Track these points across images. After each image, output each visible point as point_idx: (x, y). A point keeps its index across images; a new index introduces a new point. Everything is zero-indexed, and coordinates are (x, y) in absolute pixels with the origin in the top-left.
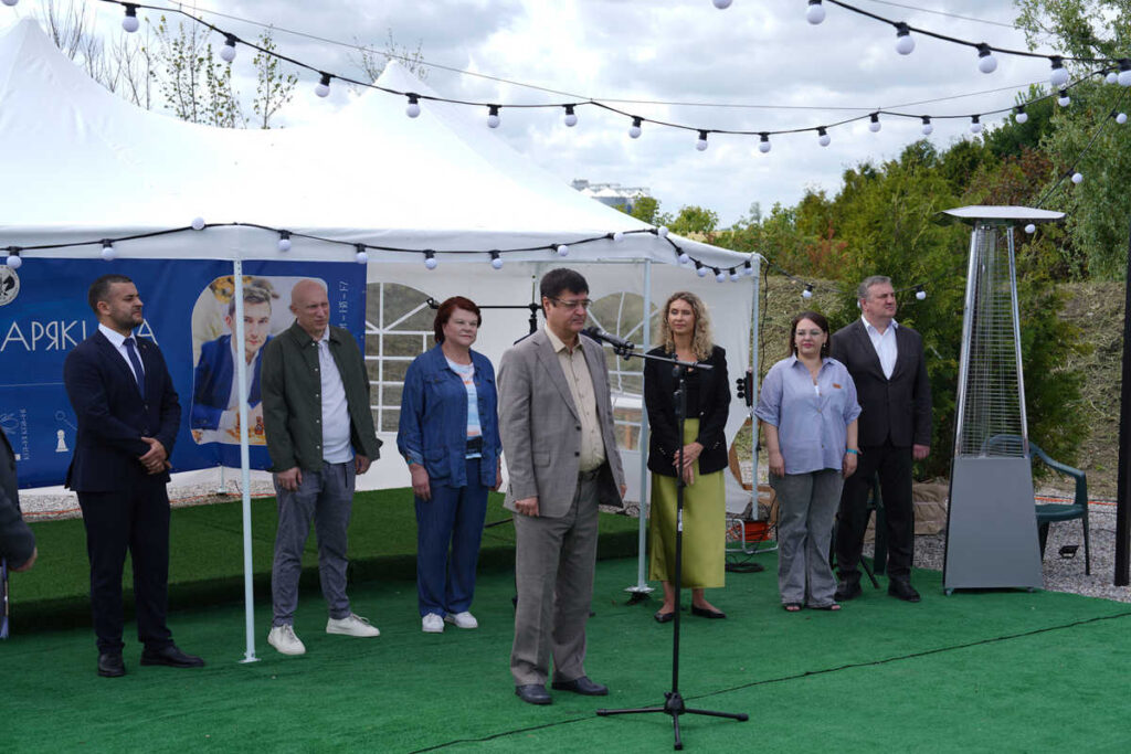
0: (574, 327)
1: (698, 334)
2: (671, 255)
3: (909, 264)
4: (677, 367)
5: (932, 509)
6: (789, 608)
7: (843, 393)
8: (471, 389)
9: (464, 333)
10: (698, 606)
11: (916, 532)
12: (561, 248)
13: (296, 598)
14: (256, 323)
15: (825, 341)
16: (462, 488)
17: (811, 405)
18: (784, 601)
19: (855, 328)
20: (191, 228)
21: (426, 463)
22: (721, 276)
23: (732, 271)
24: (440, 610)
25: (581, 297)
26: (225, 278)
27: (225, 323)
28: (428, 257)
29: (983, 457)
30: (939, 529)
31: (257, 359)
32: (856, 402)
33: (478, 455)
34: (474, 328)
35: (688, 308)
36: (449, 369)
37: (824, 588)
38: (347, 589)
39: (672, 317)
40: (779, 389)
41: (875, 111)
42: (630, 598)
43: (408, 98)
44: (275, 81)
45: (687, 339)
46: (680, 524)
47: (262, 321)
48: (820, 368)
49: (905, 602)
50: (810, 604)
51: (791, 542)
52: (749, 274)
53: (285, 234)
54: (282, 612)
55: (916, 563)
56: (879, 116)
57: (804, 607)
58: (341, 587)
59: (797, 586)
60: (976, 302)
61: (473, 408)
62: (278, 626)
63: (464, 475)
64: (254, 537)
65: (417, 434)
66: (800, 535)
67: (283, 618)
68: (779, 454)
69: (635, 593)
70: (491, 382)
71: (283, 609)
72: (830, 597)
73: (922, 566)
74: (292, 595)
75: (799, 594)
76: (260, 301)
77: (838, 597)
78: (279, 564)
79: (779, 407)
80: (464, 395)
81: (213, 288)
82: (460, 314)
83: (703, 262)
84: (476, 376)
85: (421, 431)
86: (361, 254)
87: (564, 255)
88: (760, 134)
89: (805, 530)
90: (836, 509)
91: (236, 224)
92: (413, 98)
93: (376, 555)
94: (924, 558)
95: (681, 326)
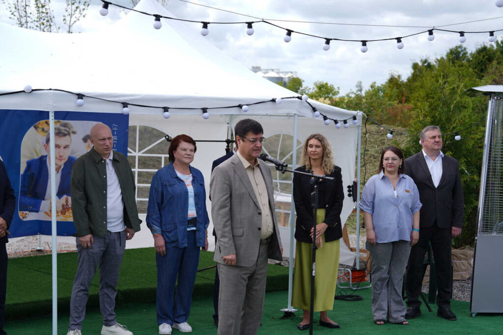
0: (254, 154)
1: (325, 159)
2: (308, 112)
3: (450, 119)
4: (313, 178)
5: (463, 265)
6: (378, 323)
7: (411, 195)
8: (190, 189)
9: (186, 156)
10: (323, 320)
11: (454, 279)
12: (244, 107)
13: (84, 313)
14: (62, 148)
15: (401, 164)
16: (185, 248)
17: (391, 202)
18: (375, 318)
19: (418, 156)
20: (23, 91)
21: (163, 233)
22: (339, 124)
23: (345, 122)
24: (170, 321)
25: (259, 136)
26: (45, 121)
27: (43, 148)
28: (165, 111)
29: (494, 234)
30: (468, 277)
31: (63, 170)
32: (419, 201)
33: (194, 228)
34: (192, 153)
35: (319, 144)
36: (177, 178)
37: (399, 311)
38: (115, 308)
39: (310, 149)
40: (373, 192)
41: (431, 29)
42: (282, 315)
43: (154, 18)
44: (76, 5)
45: (318, 162)
46: (314, 272)
47: (65, 147)
48: (398, 180)
49: (446, 320)
50: (391, 320)
51: (379, 283)
52: (355, 123)
53: (80, 96)
54: (76, 322)
55: (454, 297)
56: (433, 31)
57: (387, 322)
58: (111, 307)
59: (382, 310)
60: (491, 142)
61: (191, 201)
62: (72, 330)
63: (186, 240)
64: (58, 276)
65: (159, 216)
66: (385, 279)
67: (76, 325)
68: (372, 231)
69: (286, 313)
70: (202, 185)
71: (76, 320)
72: (402, 316)
73: (457, 299)
74: (82, 311)
75: (384, 314)
76: (65, 135)
77: (407, 317)
78: (76, 292)
79: (373, 203)
80: (187, 192)
81: (36, 128)
82: (184, 145)
83: (327, 117)
84: (193, 181)
85: (160, 214)
86: (125, 109)
87: (246, 111)
88: (361, 41)
89: (388, 276)
90: (406, 264)
91: (51, 89)
92: (158, 18)
93: (132, 288)
94: (459, 294)
95: (315, 155)
